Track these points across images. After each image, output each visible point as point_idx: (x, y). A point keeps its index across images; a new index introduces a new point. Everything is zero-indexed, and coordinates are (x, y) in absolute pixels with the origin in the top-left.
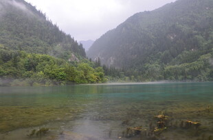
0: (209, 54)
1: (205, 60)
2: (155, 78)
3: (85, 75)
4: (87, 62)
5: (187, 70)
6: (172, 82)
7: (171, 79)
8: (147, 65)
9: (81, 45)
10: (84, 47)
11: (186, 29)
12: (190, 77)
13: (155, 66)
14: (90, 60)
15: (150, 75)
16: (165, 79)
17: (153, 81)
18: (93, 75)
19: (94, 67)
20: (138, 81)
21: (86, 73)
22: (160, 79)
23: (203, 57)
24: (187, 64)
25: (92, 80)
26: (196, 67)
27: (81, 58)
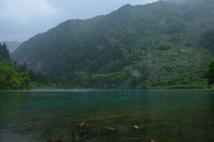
0: (131, 66)
1: (127, 71)
2: (82, 86)
3: (7, 80)
4: (10, 65)
5: (112, 79)
6: (98, 90)
7: (98, 87)
8: (76, 72)
9: (5, 46)
10: (8, 48)
11: (113, 41)
12: (114, 85)
13: (83, 74)
14: (15, 63)
15: (78, 83)
16: (92, 87)
17: (80, 88)
18: (16, 80)
19: (18, 72)
20: (65, 88)
21: (8, 76)
22: (87, 87)
23: (126, 68)
24: (113, 74)
25: (16, 86)
26: (120, 76)
27: (3, 60)
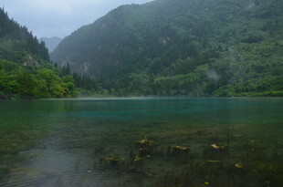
0: (207, 65)
1: (201, 72)
2: (141, 93)
3: (48, 86)
4: (50, 67)
5: (181, 82)
6: (162, 98)
7: (161, 94)
8: (133, 75)
9: (43, 43)
10: (47, 46)
11: (181, 31)
12: (183, 91)
13: (142, 76)
14: (56, 65)
15: (137, 88)
16: (155, 94)
17: (139, 95)
18: (59, 86)
19: (61, 76)
20: (120, 95)
21: (49, 82)
22: (147, 94)
23: (200, 68)
24: (182, 76)
25: (58, 93)
26: (191, 80)
27: (43, 62)
